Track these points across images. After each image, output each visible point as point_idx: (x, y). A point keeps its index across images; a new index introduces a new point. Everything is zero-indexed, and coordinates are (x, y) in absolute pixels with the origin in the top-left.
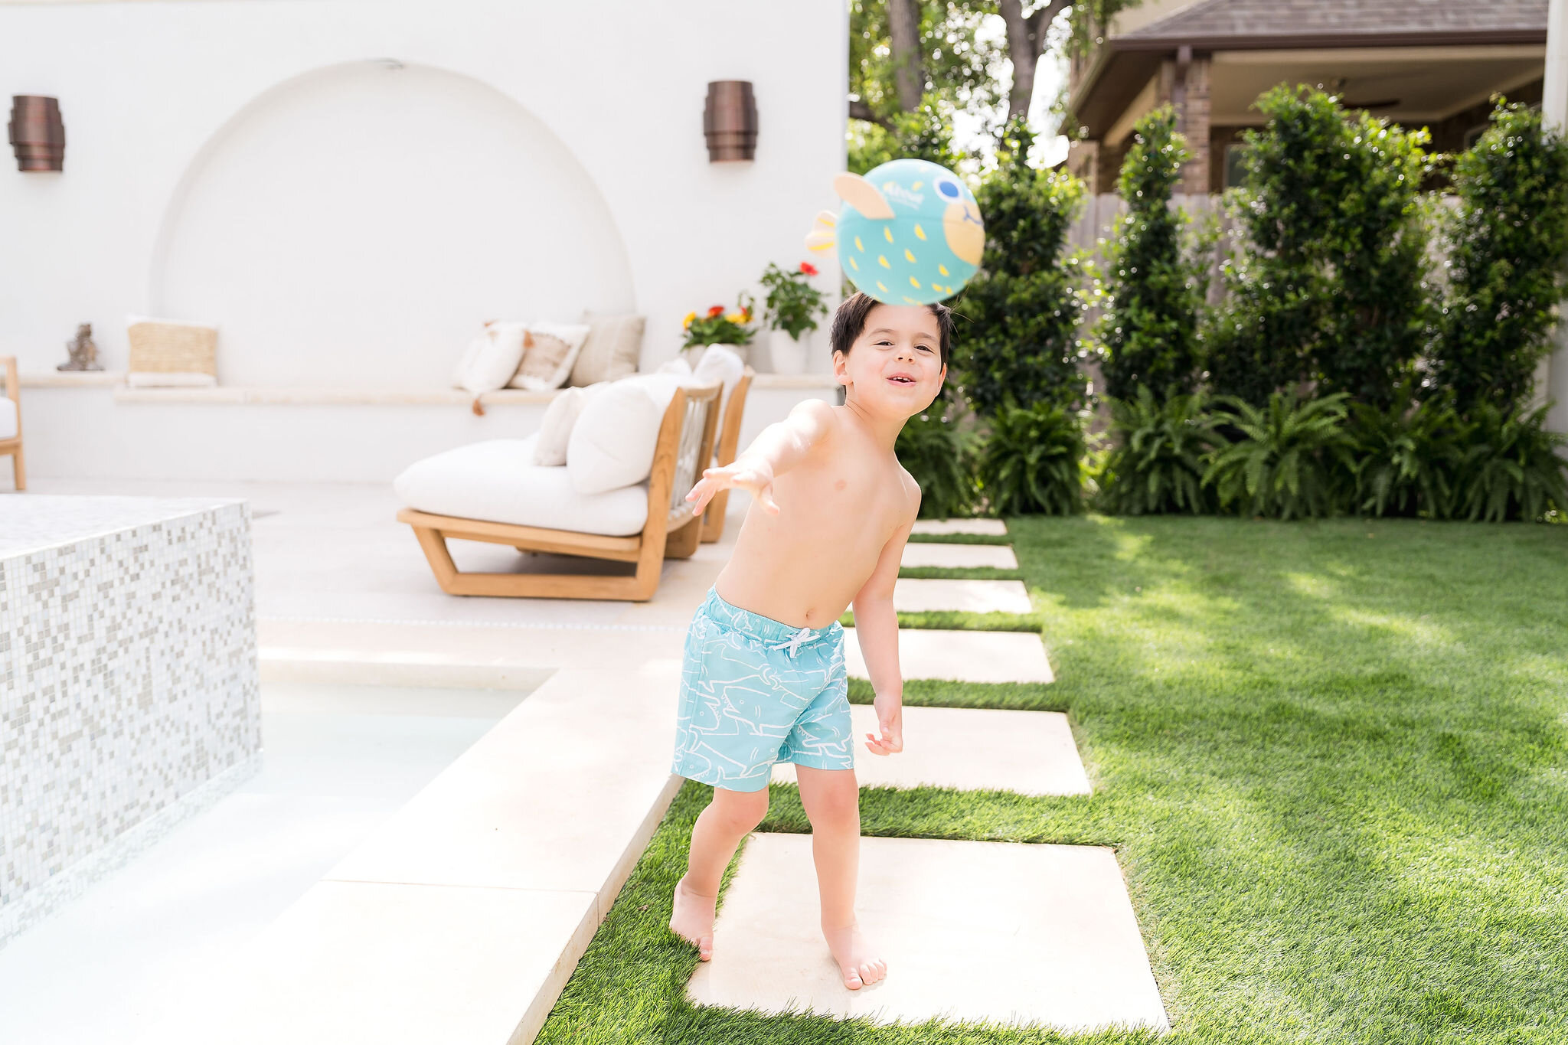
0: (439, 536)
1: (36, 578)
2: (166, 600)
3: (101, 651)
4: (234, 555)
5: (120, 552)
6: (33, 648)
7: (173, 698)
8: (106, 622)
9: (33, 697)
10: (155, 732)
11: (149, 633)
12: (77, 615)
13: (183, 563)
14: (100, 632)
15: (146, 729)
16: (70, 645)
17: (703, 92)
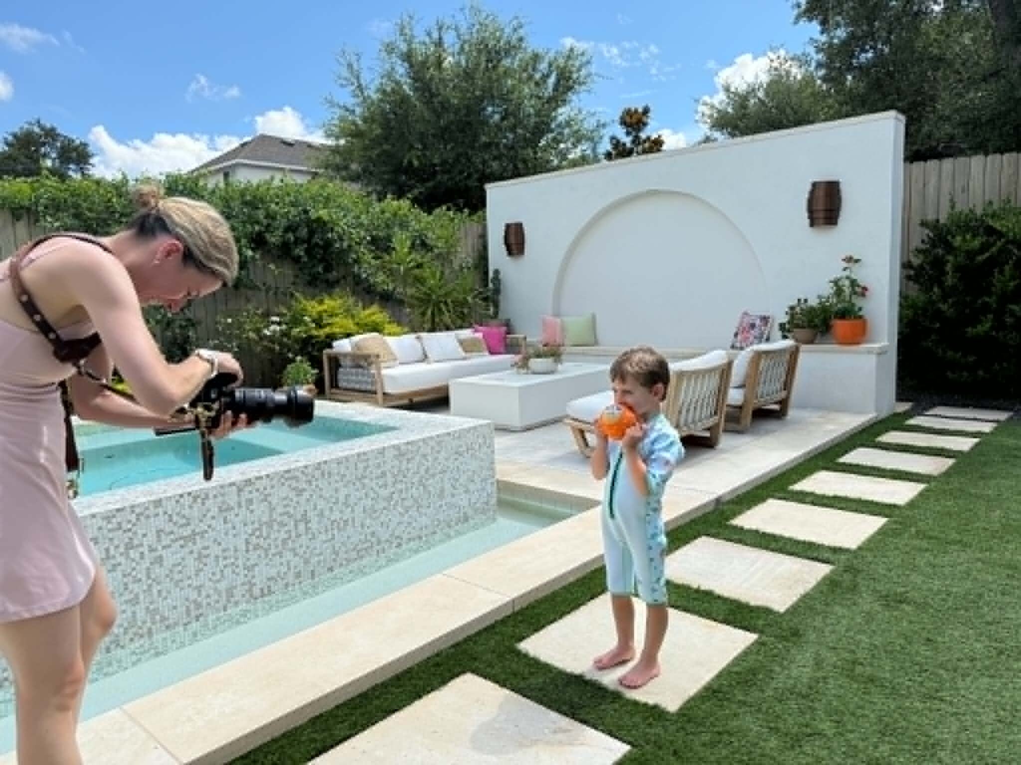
0: (582, 432)
1: (396, 453)
2: (451, 461)
3: (422, 477)
4: (485, 443)
5: (432, 443)
6: (394, 476)
7: (453, 496)
8: (424, 467)
9: (394, 493)
10: (444, 508)
11: (443, 472)
12: (413, 466)
13: (461, 446)
14: (422, 472)
15: (441, 506)
16: (409, 475)
17: (809, 188)
